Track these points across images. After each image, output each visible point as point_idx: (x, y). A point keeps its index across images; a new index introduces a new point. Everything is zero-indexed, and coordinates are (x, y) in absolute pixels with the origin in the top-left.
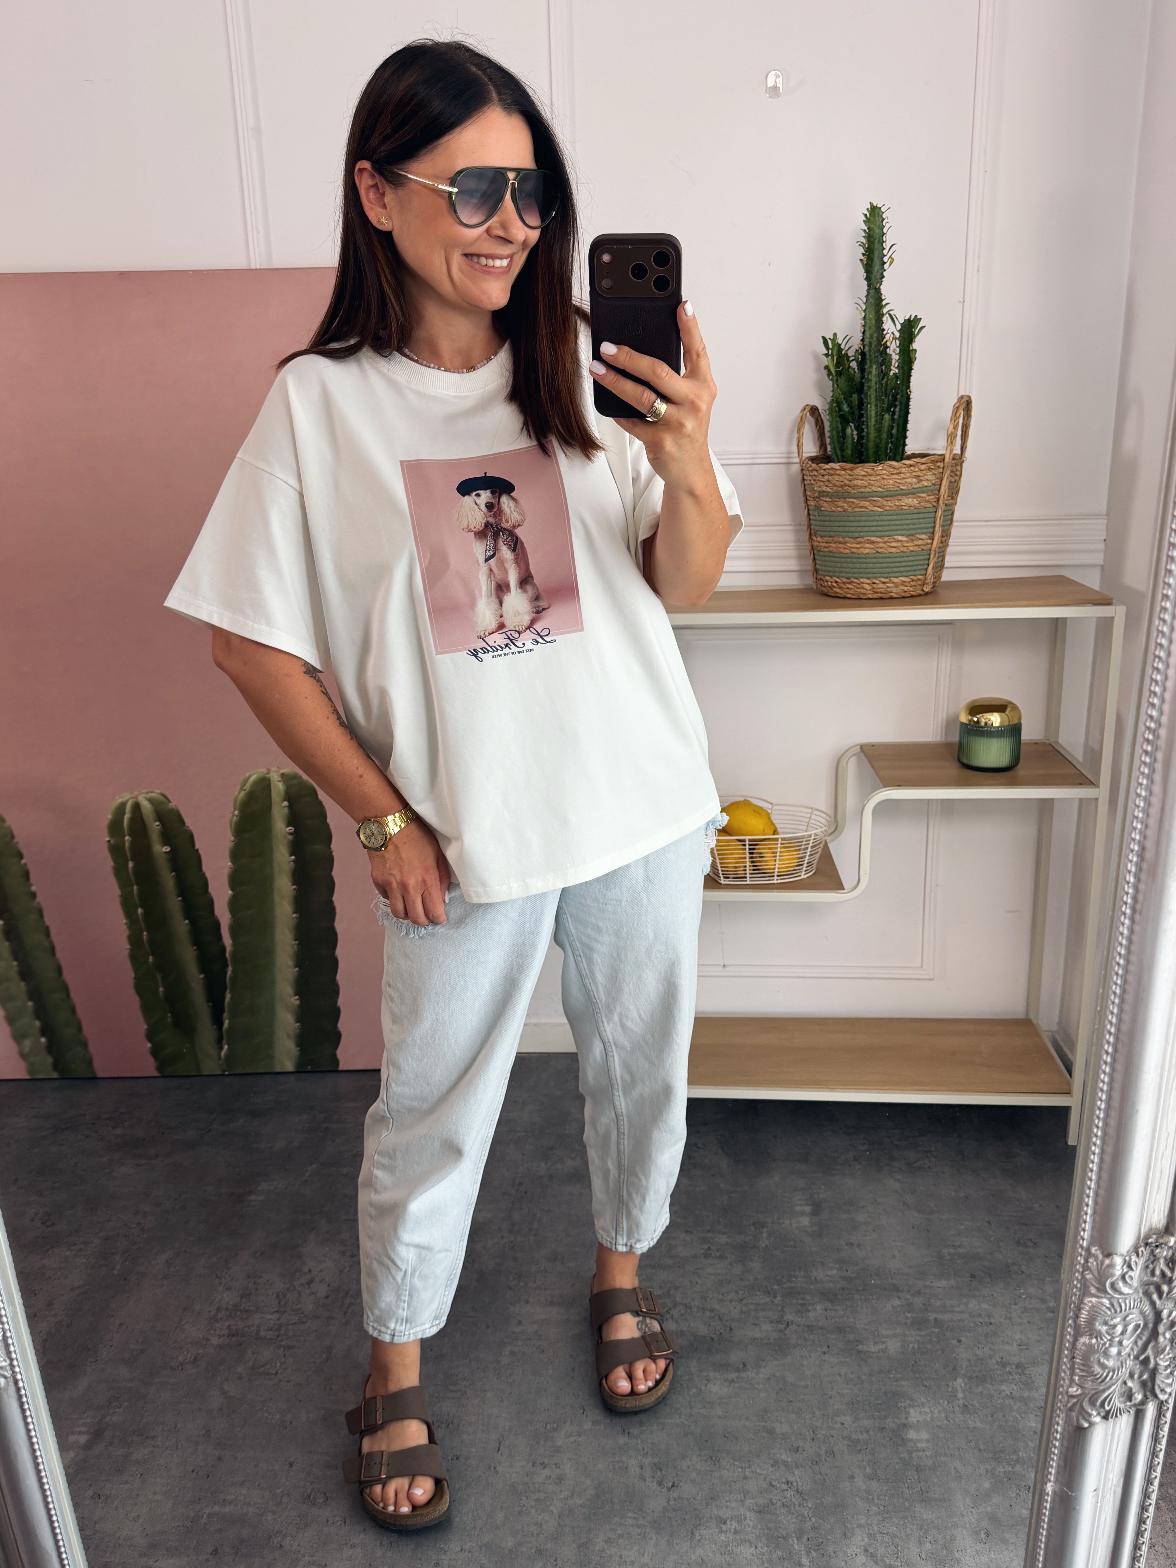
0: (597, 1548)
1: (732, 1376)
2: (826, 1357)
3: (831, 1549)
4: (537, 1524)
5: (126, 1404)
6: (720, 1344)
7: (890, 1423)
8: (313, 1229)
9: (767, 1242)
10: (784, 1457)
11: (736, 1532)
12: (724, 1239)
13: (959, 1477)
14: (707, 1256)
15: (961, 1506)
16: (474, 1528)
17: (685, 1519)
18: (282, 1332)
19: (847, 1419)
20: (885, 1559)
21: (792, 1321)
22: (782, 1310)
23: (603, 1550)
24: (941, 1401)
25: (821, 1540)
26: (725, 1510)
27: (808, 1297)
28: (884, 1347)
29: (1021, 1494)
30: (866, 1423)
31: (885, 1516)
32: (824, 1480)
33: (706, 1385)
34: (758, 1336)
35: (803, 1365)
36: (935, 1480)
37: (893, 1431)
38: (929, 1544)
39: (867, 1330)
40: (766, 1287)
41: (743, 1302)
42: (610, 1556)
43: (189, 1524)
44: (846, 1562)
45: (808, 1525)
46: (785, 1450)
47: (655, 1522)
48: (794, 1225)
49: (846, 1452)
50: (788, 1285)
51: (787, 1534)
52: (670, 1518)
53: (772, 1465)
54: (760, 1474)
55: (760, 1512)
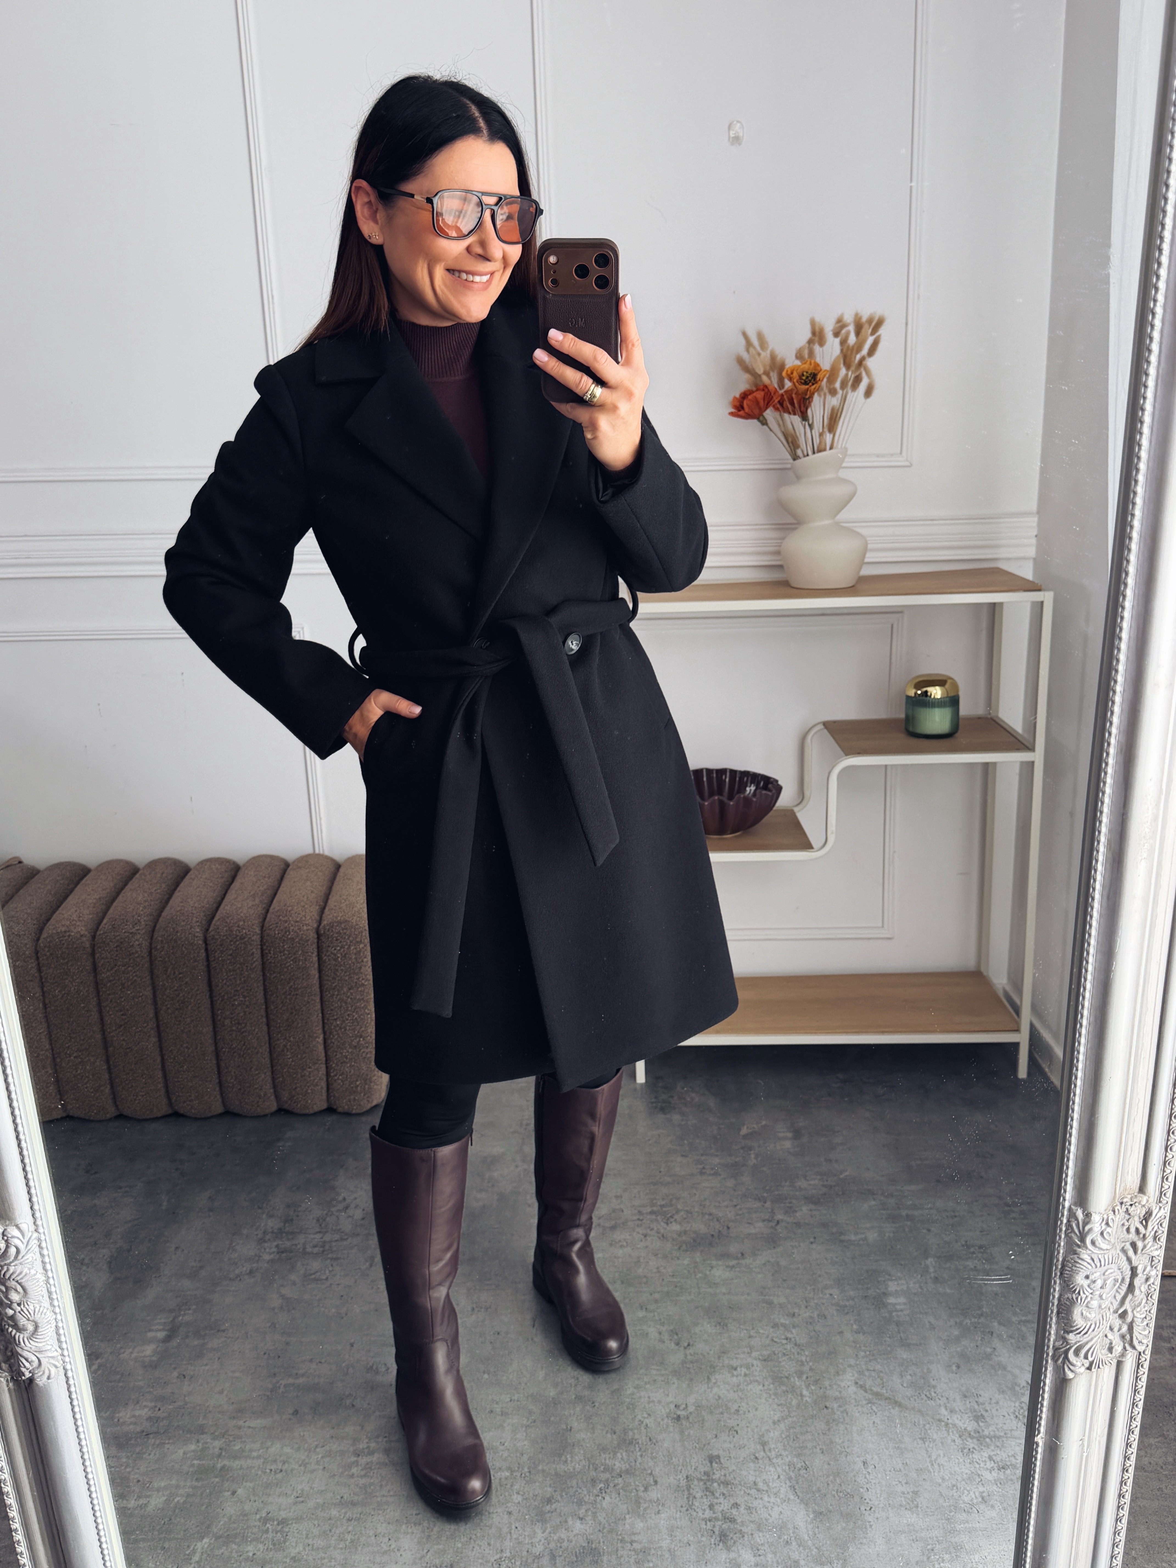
0: (629, 1392)
1: (734, 1262)
2: (814, 1246)
3: (827, 1383)
4: (574, 1377)
5: (194, 1307)
6: (719, 1239)
7: (871, 1292)
8: (342, 1166)
9: (755, 1161)
10: (782, 1321)
11: (745, 1375)
12: (717, 1160)
13: (932, 1327)
14: (702, 1173)
15: (936, 1348)
16: (520, 1383)
17: (701, 1368)
18: (327, 1247)
19: (835, 1292)
20: (873, 1388)
21: (782, 1221)
22: (773, 1212)
23: (633, 1394)
24: (915, 1275)
25: (818, 1378)
26: (735, 1360)
27: (794, 1201)
28: (863, 1236)
29: (986, 1337)
30: (852, 1293)
31: (871, 1358)
32: (818, 1335)
33: (710, 1271)
34: (753, 1231)
35: (793, 1253)
36: (912, 1331)
37: (874, 1298)
38: (909, 1377)
39: (847, 1224)
40: (757, 1195)
41: (738, 1207)
42: (640, 1397)
43: (269, 1393)
44: (840, 1392)
45: (806, 1368)
46: (783, 1315)
47: (676, 1371)
48: (778, 1147)
49: (835, 1314)
50: (776, 1193)
51: (789, 1375)
52: (689, 1368)
53: (773, 1327)
54: (763, 1334)
55: (765, 1360)
